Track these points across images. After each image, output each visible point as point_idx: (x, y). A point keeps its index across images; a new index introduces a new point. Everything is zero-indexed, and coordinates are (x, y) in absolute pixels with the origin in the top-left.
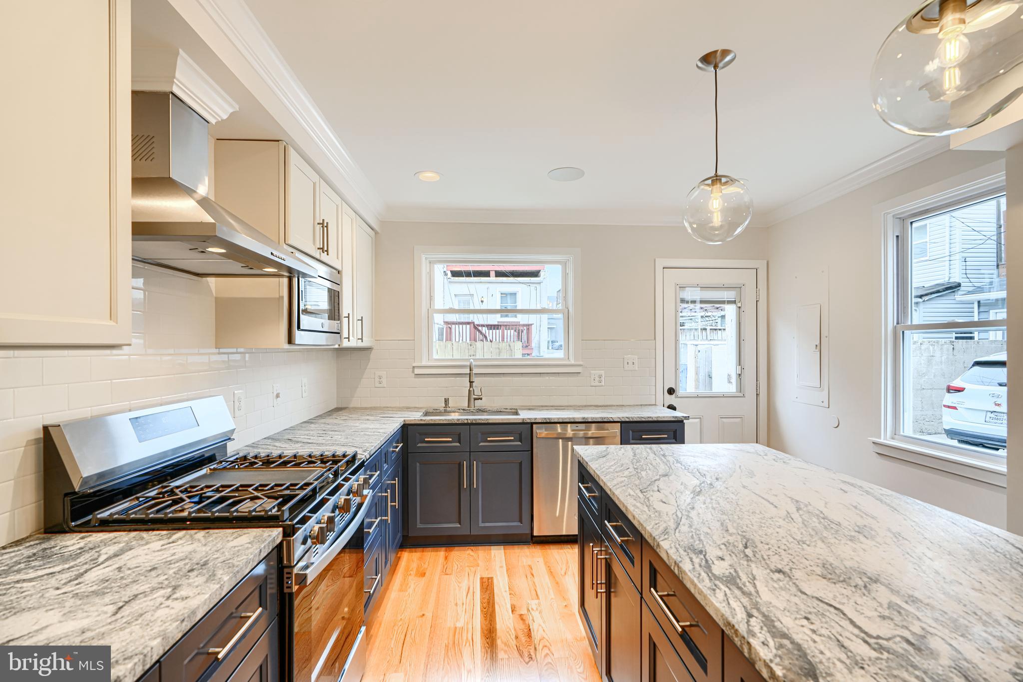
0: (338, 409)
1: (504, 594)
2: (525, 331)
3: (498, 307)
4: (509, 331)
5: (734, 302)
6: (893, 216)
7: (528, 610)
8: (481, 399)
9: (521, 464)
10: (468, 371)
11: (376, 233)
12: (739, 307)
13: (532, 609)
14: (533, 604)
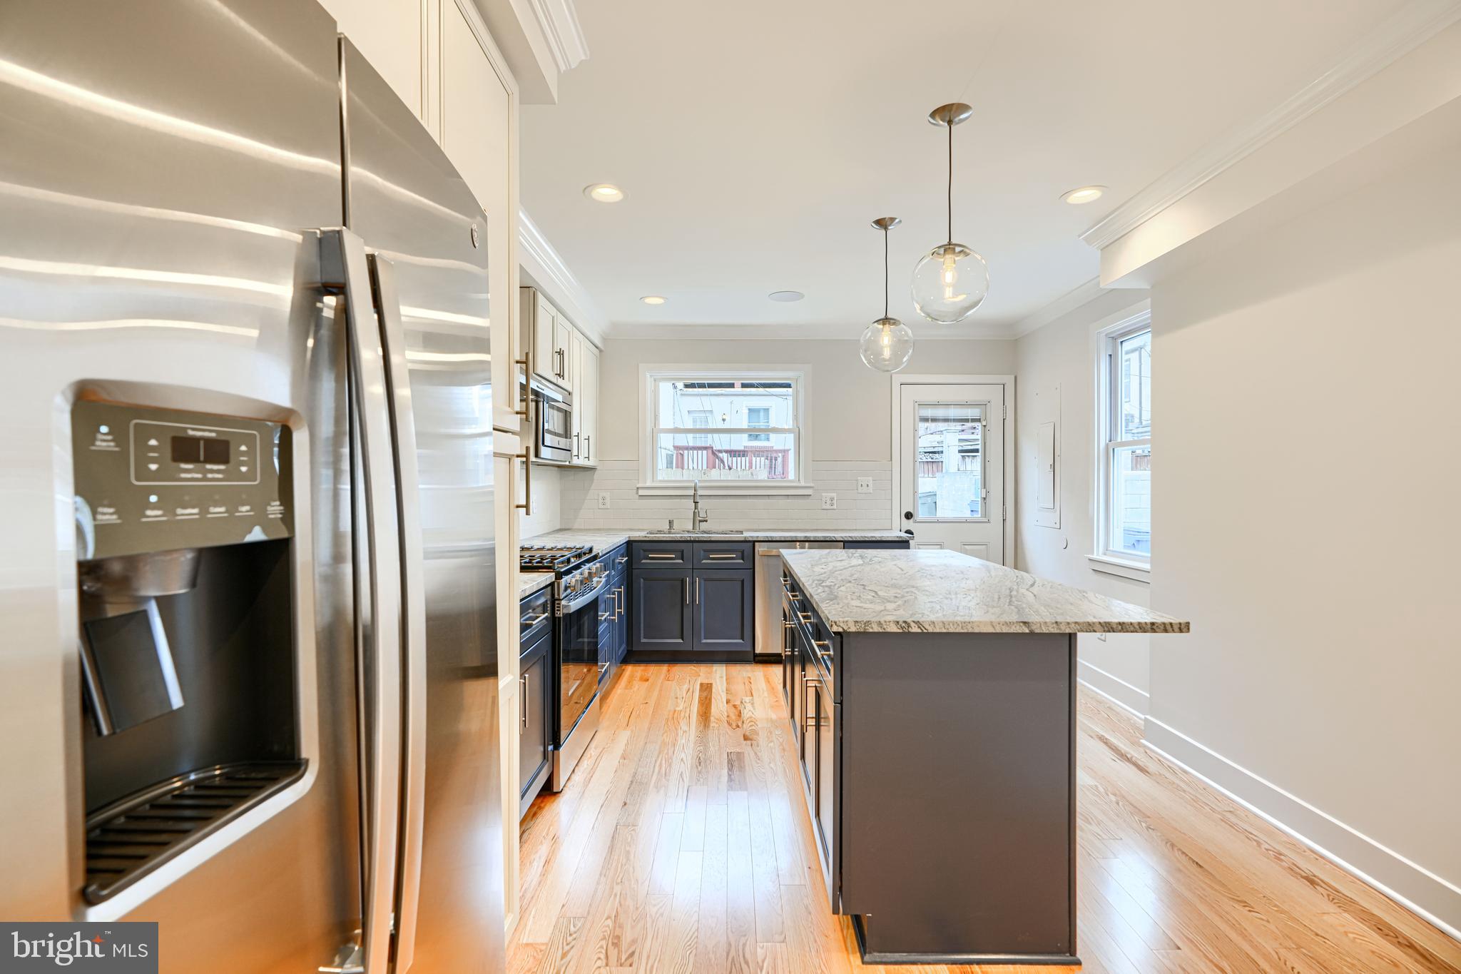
0: (560, 530)
1: (721, 693)
2: (780, 460)
3: (745, 426)
4: (758, 459)
5: (979, 420)
6: (1106, 335)
7: (742, 702)
8: (706, 521)
9: (743, 581)
10: (692, 492)
11: (601, 351)
12: (985, 426)
13: (745, 702)
14: (747, 699)
